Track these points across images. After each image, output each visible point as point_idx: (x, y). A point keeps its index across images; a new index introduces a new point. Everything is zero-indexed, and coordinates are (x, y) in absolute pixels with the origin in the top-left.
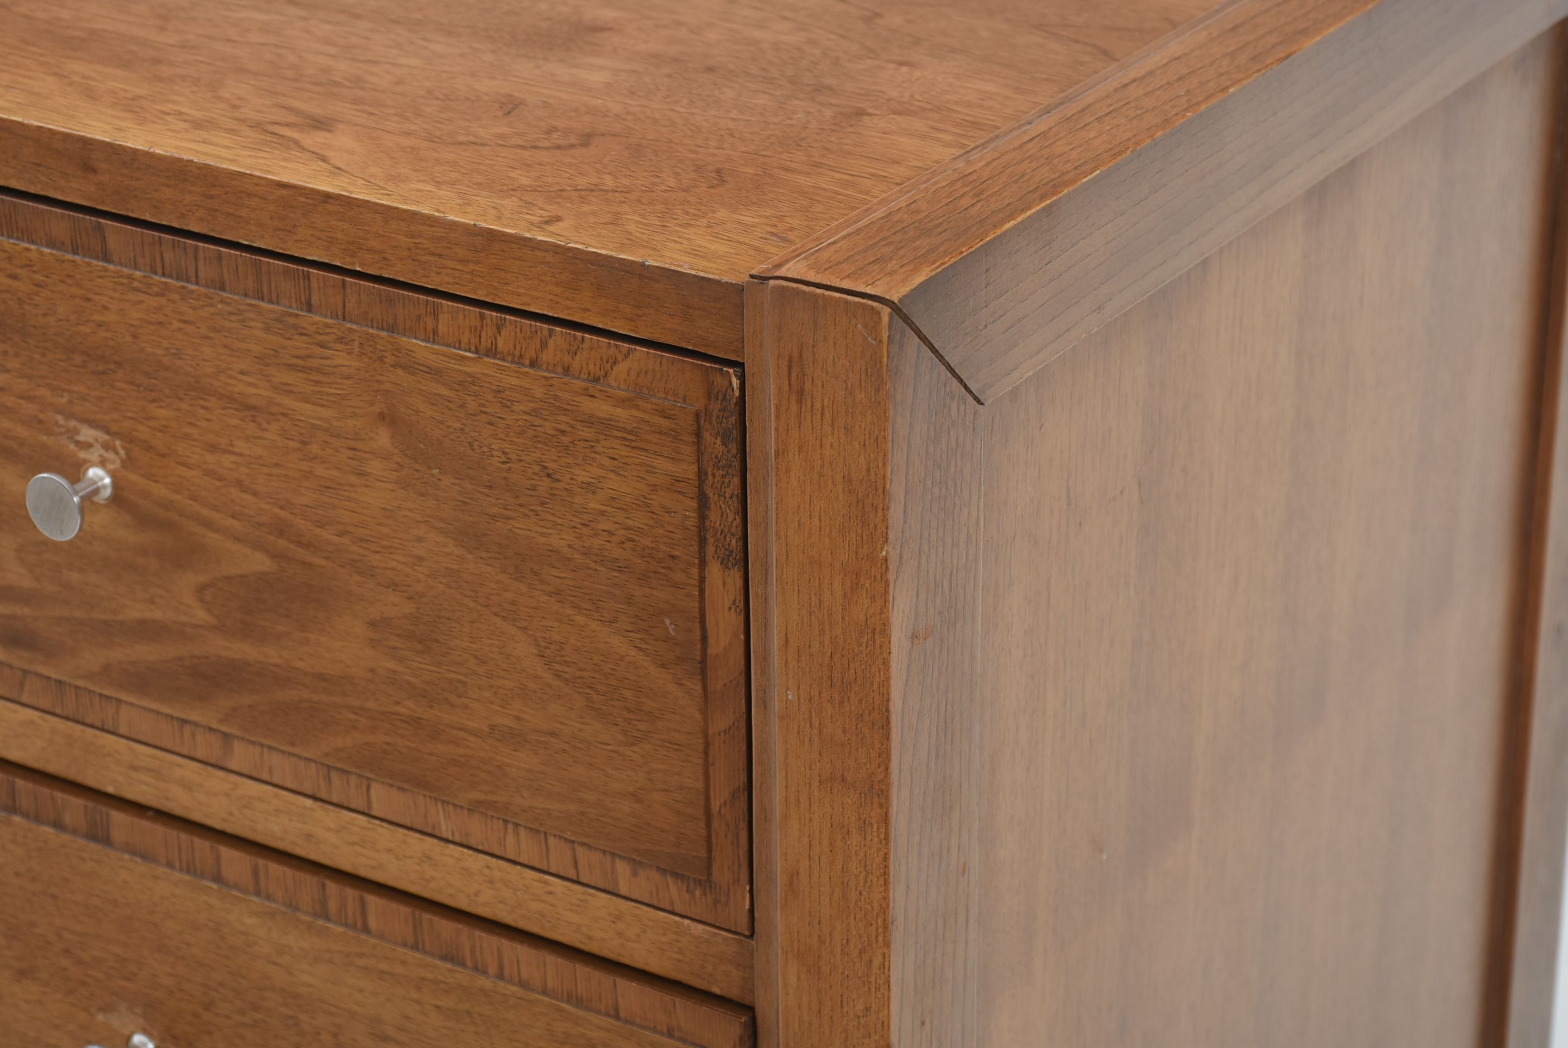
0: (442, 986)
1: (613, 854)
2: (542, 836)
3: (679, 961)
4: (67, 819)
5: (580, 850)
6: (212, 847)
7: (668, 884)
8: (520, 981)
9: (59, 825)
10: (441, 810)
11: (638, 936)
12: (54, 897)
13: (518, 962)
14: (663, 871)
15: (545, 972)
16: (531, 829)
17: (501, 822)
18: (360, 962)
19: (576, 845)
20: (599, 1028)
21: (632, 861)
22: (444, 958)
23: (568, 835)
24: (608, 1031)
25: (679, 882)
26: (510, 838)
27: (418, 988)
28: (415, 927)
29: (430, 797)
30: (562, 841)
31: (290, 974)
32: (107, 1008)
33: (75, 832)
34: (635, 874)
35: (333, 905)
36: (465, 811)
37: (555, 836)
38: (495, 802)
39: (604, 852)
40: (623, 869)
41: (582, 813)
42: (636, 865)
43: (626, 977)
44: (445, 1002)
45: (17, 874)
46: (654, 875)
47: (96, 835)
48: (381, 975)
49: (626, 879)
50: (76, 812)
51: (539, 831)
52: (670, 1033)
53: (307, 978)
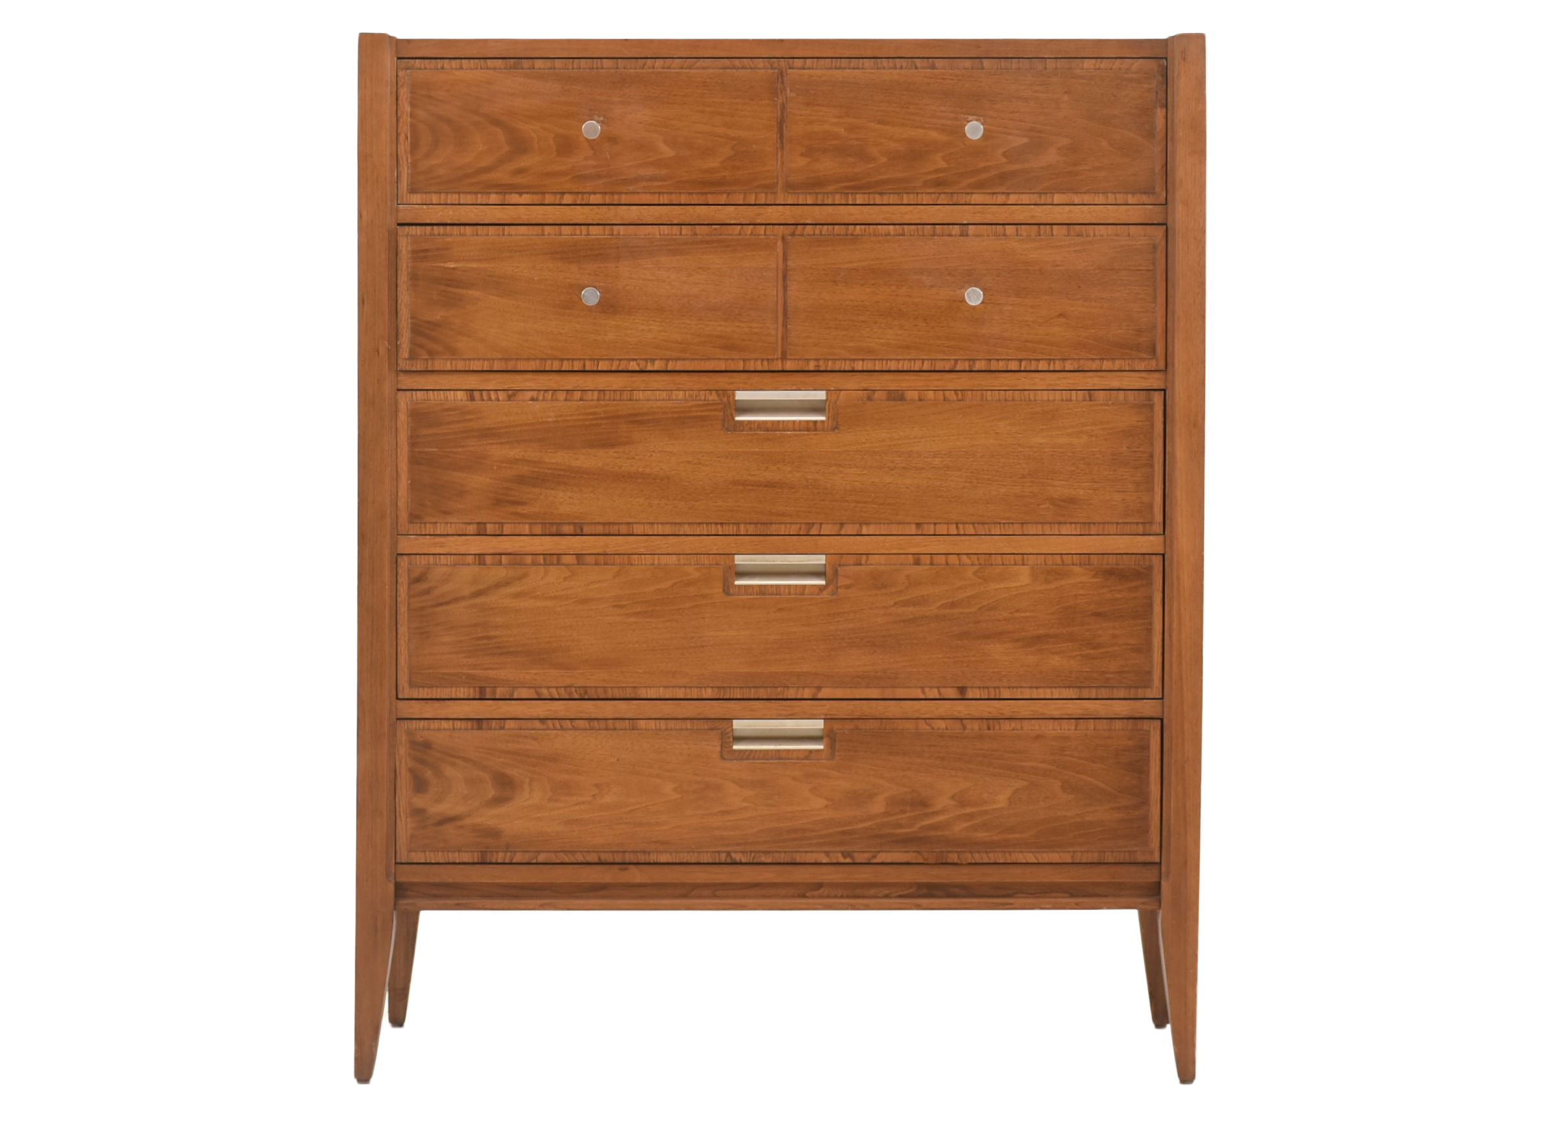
0: (1076, 244)
1: (1127, 193)
4: (953, 233)
5: (1117, 195)
6: (1002, 227)
9: (950, 236)
10: (1075, 196)
11: (1134, 213)
12: (946, 258)
13: (1100, 230)
14: (1141, 193)
15: (1108, 230)
17: (1094, 194)
18: (1050, 246)
20: (1124, 241)
22: (1077, 236)
23: (1115, 191)
25: (1146, 195)
26: (1096, 198)
27: (1068, 248)
28: (1068, 230)
29: (1073, 193)
30: (1112, 194)
31: (1027, 256)
33: (955, 237)
35: (1042, 232)
38: (1094, 188)
39: (1124, 193)
40: (1130, 196)
42: (1133, 193)
43: (1130, 226)
44: (1077, 248)
45: (934, 255)
46: (1139, 195)
47: (963, 234)
48: (1057, 247)
49: (1131, 199)
50: (956, 230)
51: (1105, 193)
52: (1145, 236)
53: (1032, 256)
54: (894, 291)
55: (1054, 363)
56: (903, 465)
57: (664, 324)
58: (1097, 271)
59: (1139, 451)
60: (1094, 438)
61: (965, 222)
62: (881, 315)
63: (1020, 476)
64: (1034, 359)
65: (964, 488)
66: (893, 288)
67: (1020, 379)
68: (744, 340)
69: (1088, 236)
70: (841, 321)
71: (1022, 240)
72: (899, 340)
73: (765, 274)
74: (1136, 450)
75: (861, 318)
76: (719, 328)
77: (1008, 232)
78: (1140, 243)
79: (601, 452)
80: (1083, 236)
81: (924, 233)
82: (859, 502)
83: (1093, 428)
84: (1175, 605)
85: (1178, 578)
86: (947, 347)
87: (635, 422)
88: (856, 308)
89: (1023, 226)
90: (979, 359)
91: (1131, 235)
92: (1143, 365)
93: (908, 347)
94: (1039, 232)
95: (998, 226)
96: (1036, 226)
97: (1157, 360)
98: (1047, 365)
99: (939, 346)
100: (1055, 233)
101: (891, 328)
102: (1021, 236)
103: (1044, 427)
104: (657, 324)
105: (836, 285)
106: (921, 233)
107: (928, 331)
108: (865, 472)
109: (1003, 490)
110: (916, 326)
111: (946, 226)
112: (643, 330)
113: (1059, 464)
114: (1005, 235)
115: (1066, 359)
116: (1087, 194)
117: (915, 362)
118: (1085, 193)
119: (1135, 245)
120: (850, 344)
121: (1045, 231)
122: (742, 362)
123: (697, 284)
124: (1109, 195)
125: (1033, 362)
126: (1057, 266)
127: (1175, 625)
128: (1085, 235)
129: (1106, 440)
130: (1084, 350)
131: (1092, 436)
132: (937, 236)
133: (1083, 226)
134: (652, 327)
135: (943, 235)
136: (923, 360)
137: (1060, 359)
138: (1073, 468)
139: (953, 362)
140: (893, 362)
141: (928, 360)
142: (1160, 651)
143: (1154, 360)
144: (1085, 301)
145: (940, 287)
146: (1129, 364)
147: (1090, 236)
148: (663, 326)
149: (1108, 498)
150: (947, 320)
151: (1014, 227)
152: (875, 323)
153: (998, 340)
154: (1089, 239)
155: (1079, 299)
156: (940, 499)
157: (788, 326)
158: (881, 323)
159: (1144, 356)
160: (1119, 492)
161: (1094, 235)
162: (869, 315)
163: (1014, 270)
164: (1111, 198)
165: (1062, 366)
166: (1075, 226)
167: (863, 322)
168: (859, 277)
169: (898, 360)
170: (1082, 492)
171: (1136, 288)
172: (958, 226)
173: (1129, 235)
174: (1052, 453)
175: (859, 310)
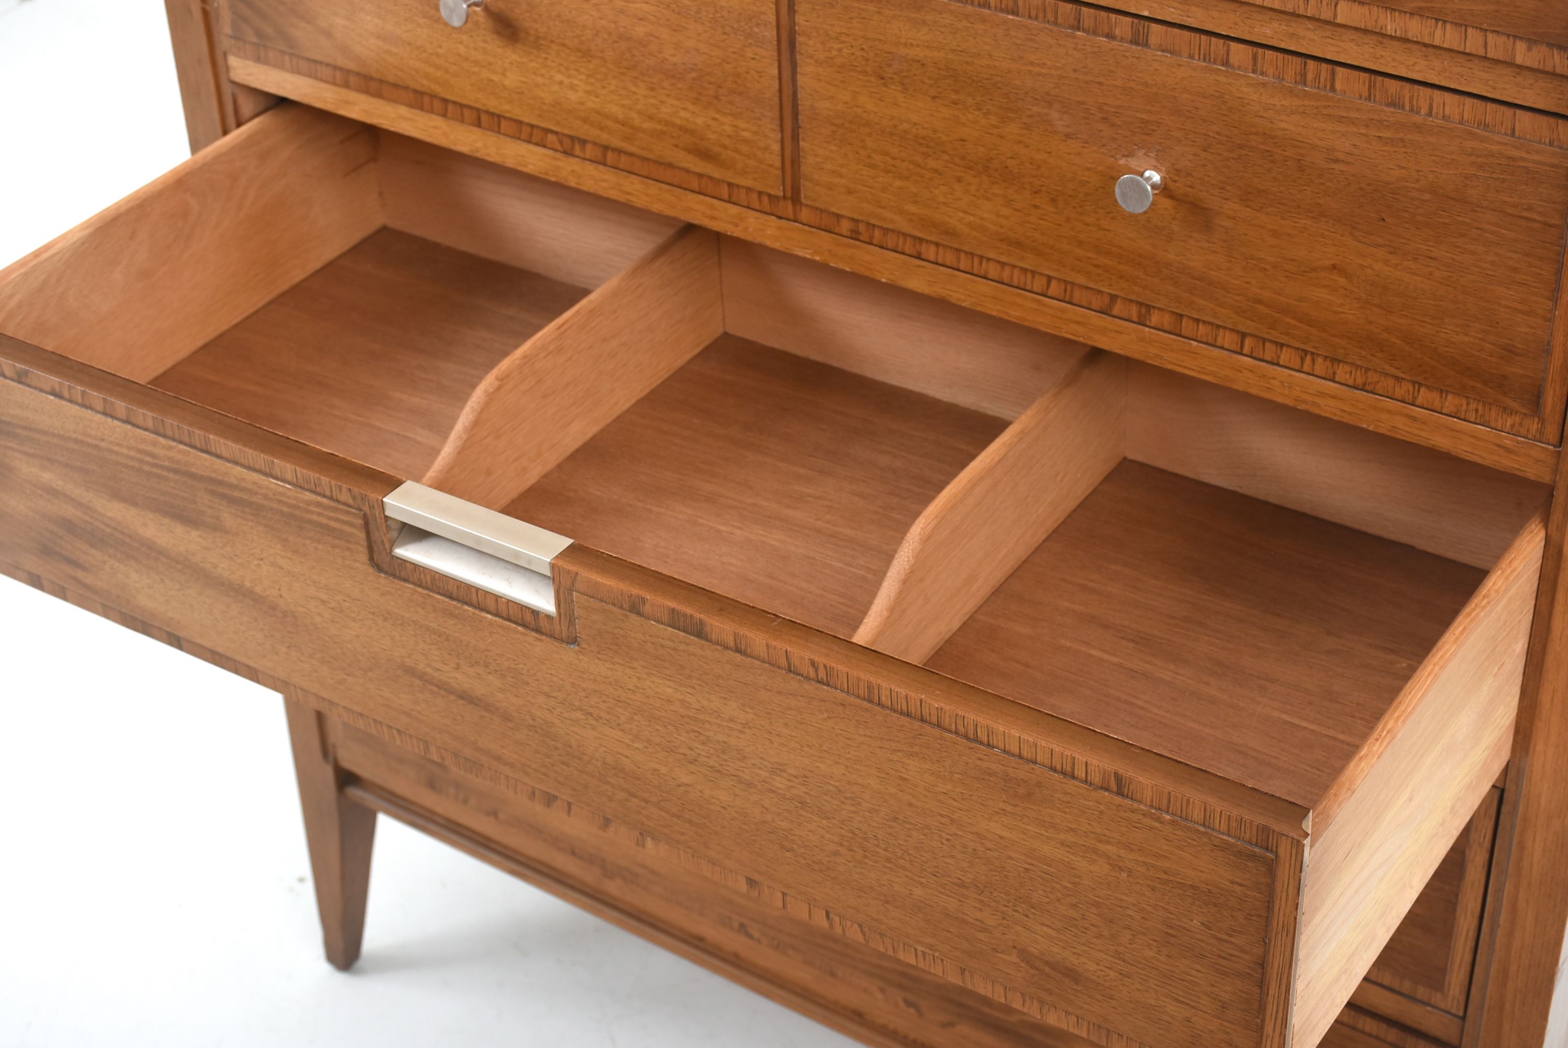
0: (1385, 123)
1: (1515, 37)
2: (1463, 28)
3: (1560, 99)
4: (1117, 32)
5: (1490, 35)
6: (1224, 43)
7: (1553, 54)
8: (1444, 116)
9: (1110, 36)
10: (1389, 16)
11: (1531, 85)
12: (1100, 84)
13: (1444, 104)
14: (1550, 45)
15: (1463, 110)
16: (1456, 24)
17: (1433, 21)
18: (1325, 112)
19: (1488, 33)
20: (1499, 143)
21: (1529, 40)
22: (1389, 105)
23: (1485, 26)
24: (1505, 144)
25: (1562, 53)
26: (1439, 32)
27: (1367, 126)
28: (1370, 86)
29: (1382, 7)
30: (1478, 31)
31: (1272, 122)
32: (1130, 155)
33: (1122, 40)
34: (1529, 49)
35: (1310, 76)
36: (1408, 15)
37: (1473, 27)
38: (1433, 8)
39: (1508, 36)
40: (1521, 46)
41: (1497, 11)
42: (1531, 42)
43: (1519, 113)
44: (1386, 134)
45: (1075, 70)
46: (1544, 49)
47: (1139, 40)
48: (1340, 119)
49: (1522, 54)
50: (1123, 26)
51: (1462, 25)
52: (1551, 143)
53: (1283, 125)
54: (995, 127)
55: (1313, 361)
56: (711, 763)
57: (592, 80)
58: (1427, 196)
59: (1231, 943)
60: (1124, 875)
61: (1146, 13)
62: (970, 168)
63: (956, 881)
64: (1270, 341)
65: (836, 853)
66: (994, 120)
67: (1241, 372)
68: (725, 148)
69: (1414, 110)
70: (894, 159)
71: (1264, 85)
72: (1002, 227)
73: (756, 30)
74: (1225, 937)
75: (932, 163)
76: (683, 114)
77: (1234, 59)
78: (1536, 157)
79: (179, 529)
80: (1403, 108)
81: (1056, 18)
82: (633, 795)
83: (1123, 853)
84: (1508, 887)
85: (1522, 847)
86: (1097, 266)
87: (223, 496)
88: (923, 142)
89: (1268, 53)
90: (1159, 309)
91: (1517, 134)
92: (1509, 423)
93: (1019, 244)
94: (1304, 76)
95: (1214, 40)
96: (1298, 60)
97: (1542, 421)
98: (1299, 360)
99: (1079, 260)
100: (1338, 86)
101: (988, 199)
102: (1262, 73)
103: (1009, 808)
104: (583, 77)
105: (885, 85)
106: (1050, 16)
107: (1059, 225)
108: (637, 745)
109: (918, 892)
110: (1036, 207)
111: (1103, 14)
112: (561, 83)
113: (1040, 892)
114: (1226, 63)
115: (1339, 361)
116: (1416, 18)
117: (1033, 277)
118: (1412, 14)
119: (1522, 159)
120: (912, 208)
121: (1318, 76)
122: (726, 187)
123: (641, 19)
124: (1470, 30)
125: (1268, 345)
126: (1337, 161)
127: (1503, 918)
128: (1407, 108)
129: (1153, 889)
130: (1379, 355)
131: (1121, 869)
132: (1084, 31)
133: (1408, 86)
134: (575, 82)
135: (1095, 33)
136: (1049, 279)
137: (1326, 358)
138: (1072, 913)
139: (1107, 300)
140: (991, 264)
141: (1059, 280)
142: (1470, 944)
143: (1536, 420)
144: (1391, 253)
145: (1086, 142)
146: (1477, 411)
147: (1418, 113)
148: (592, 84)
149: (1152, 1002)
150: (1096, 213)
151: (1249, 49)
152: (959, 180)
153: (1198, 282)
154: (1417, 119)
155: (1378, 246)
156: (788, 854)
157: (801, 143)
158: (970, 184)
159: (1515, 405)
160: (1177, 1000)
161: (1430, 114)
162: (947, 161)
163: (1241, 147)
164: (1473, 42)
165: (1330, 371)
166: (1387, 80)
167: (936, 171)
168: (927, 81)
169: (1003, 264)
170: (1092, 967)
171: (1514, 255)
172: (1128, 20)
173: (1513, 134)
174: (1027, 866)
175: (928, 146)
